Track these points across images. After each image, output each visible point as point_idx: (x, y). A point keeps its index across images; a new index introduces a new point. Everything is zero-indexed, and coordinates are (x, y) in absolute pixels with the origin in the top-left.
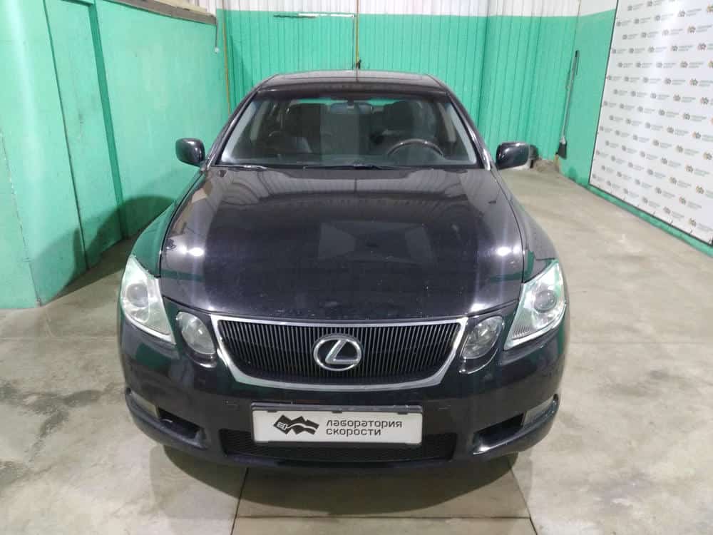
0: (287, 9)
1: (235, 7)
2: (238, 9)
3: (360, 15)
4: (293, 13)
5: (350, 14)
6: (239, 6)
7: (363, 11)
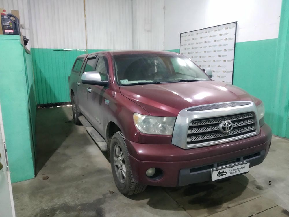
0: (59, 48)
1: (36, 47)
2: (37, 48)
3: (88, 50)
4: (61, 49)
5: (84, 49)
6: (38, 46)
7: (89, 48)
